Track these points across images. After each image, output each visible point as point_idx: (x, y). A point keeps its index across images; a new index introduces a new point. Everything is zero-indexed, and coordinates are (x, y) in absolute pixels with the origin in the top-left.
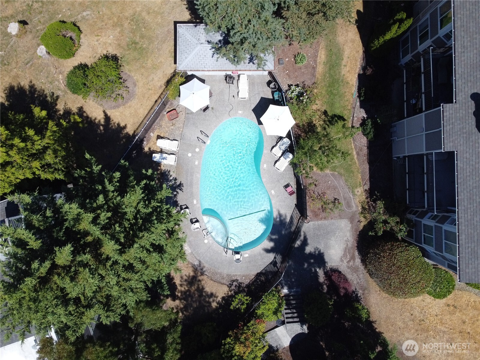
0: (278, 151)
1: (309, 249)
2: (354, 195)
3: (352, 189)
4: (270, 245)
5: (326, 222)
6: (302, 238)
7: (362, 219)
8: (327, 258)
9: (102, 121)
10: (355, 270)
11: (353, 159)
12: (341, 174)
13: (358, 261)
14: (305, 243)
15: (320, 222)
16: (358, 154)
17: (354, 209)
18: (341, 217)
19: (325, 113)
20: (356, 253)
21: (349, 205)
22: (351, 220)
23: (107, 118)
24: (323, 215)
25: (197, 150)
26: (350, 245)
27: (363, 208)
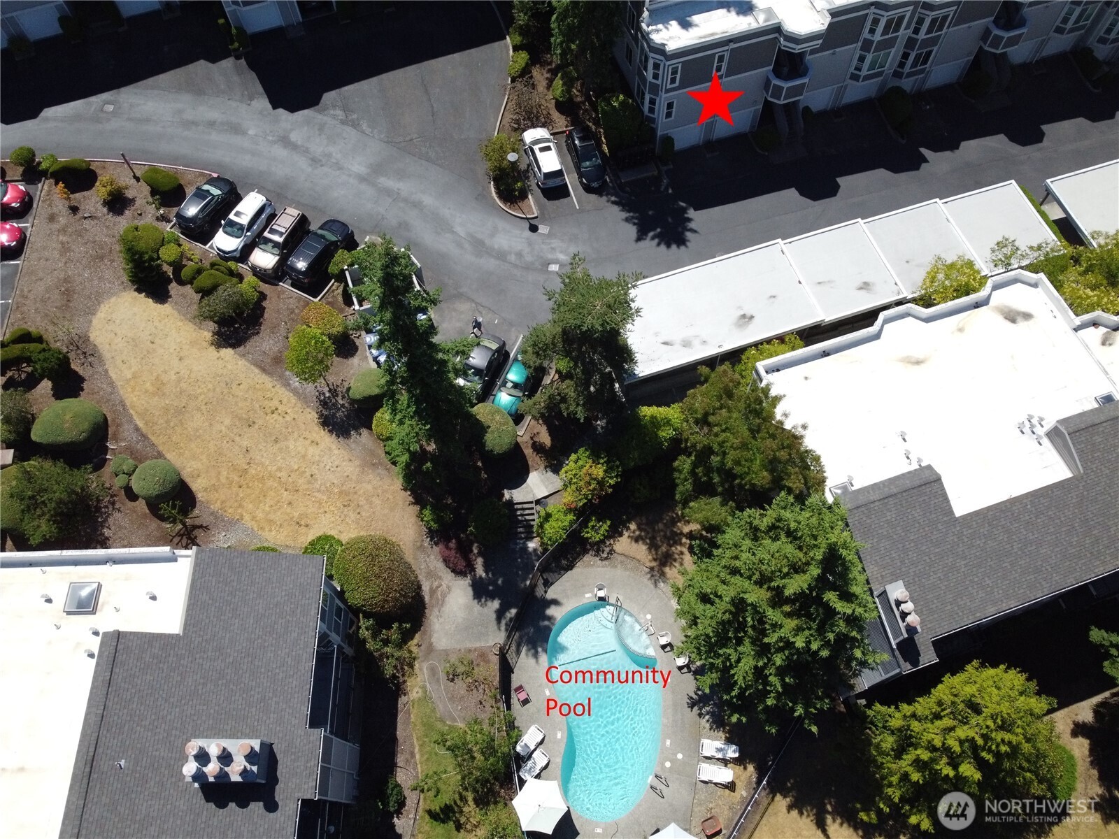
0: (539, 759)
1: (496, 604)
2: (424, 688)
3: (426, 698)
4: (551, 611)
5: (469, 645)
6: (503, 622)
7: (414, 649)
8: (470, 591)
9: (829, 819)
10: (431, 575)
11: (421, 746)
12: (442, 721)
13: (426, 588)
14: (500, 614)
15: (478, 645)
16: (412, 754)
17: (425, 666)
18: (446, 652)
19: (459, 827)
20: (427, 599)
21: (433, 671)
22: (430, 649)
23: (821, 825)
24: (472, 656)
25: (668, 764)
26: (436, 610)
27: (411, 666)
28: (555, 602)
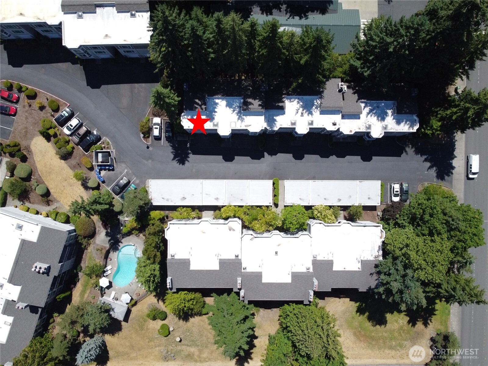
0: (109, 272)
1: (109, 238)
2: (91, 250)
3: (91, 252)
4: (120, 244)
5: (103, 245)
6: (110, 242)
7: (91, 242)
8: (105, 234)
10: (99, 227)
11: (88, 261)
12: (93, 258)
13: (97, 229)
15: (105, 245)
16: (86, 262)
17: (93, 246)
18: (98, 245)
19: (91, 278)
20: (97, 232)
21: (94, 247)
22: (95, 243)
24: (103, 247)
25: (134, 281)
26: (98, 235)
27: (90, 245)
28: (122, 243)
